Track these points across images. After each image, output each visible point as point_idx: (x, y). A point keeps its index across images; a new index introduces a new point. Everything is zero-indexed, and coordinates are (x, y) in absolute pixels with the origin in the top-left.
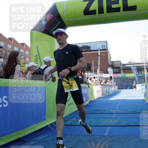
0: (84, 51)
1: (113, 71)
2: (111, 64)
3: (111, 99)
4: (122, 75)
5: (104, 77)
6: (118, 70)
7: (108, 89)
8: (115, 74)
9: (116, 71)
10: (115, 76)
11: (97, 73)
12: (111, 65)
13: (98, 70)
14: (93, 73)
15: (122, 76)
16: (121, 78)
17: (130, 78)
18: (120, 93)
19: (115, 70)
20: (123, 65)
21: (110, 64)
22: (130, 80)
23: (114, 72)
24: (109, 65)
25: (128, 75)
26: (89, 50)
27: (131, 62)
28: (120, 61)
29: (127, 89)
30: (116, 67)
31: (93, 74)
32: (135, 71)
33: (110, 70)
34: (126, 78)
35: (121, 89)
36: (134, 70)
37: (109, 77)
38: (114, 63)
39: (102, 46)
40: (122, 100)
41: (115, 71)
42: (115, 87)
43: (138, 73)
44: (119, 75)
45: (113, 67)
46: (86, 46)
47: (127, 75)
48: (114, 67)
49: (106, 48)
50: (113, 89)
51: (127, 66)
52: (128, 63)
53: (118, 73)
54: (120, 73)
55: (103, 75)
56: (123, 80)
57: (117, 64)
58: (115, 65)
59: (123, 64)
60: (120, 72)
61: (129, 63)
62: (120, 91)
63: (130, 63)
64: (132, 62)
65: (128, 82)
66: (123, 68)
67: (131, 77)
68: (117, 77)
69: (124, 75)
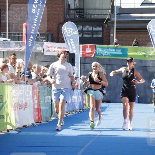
2: (78, 7)
5: (46, 53)
6: (101, 29)
9: (93, 32)
10: (89, 51)
11: (20, 39)
12: (75, 9)
13: (24, 24)
14: (5, 37)
15: (112, 55)
16: (110, 60)
17: (141, 61)
19: (91, 29)
21: (72, 7)
23: (86, 36)
24: (69, 9)
31: (7, 39)
33: (71, 29)
35: (109, 102)
41: (88, 32)
44: (103, 50)
48: (88, 17)
50: (75, 98)
51: (133, 15)
52: (138, 6)
53: (100, 41)
55: (42, 45)
57: (98, 6)
58: (91, 12)
59: (120, 8)
61: (142, 4)
63: (148, 7)
68: (96, 57)
69: (121, 50)
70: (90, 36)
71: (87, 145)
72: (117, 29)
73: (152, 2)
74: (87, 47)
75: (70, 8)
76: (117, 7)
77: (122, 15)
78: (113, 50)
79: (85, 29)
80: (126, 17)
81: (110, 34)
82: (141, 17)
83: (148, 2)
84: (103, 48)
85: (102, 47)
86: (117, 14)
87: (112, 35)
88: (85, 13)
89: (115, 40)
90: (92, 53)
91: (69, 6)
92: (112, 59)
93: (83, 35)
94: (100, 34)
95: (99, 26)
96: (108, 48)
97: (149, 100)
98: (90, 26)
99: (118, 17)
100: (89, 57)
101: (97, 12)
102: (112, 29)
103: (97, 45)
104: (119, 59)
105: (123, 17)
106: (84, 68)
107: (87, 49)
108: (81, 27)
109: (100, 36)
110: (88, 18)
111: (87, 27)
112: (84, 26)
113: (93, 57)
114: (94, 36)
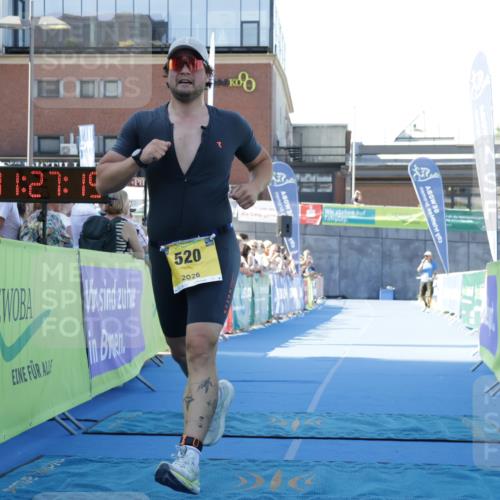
0: (127, 51)
1: (300, 183)
2: (292, 144)
3: (278, 353)
4: (353, 216)
5: (242, 219)
6: (329, 179)
7: (265, 290)
8: (311, 205)
9: (317, 185)
10: (311, 213)
12: (288, 148)
15: (350, 221)
16: (346, 228)
17: (397, 230)
18: (336, 317)
19: (313, 179)
20: (365, 151)
21: (283, 143)
22: (396, 248)
23: (305, 190)
24: (278, 147)
25: (388, 216)
26: (157, 43)
27: (410, 139)
28: (345, 127)
29: (377, 298)
30: (320, 159)
32: (430, 192)
34: (378, 234)
35: (344, 297)
36: (424, 184)
37: (274, 220)
38: (309, 140)
39: (242, 23)
40: (347, 360)
41: (308, 184)
42: (306, 284)
43: (453, 205)
44: (334, 213)
45: (297, 159)
46: (142, 16)
47: (384, 214)
48: (308, 159)
49: (264, 42)
51: (382, 157)
53: (329, 198)
54: (343, 202)
56: (356, 242)
57: (323, 144)
58: (313, 151)
59: (360, 146)
60: (338, 196)
61: (397, 139)
62: (337, 310)
63: (406, 143)
64: (415, 135)
65: (386, 257)
66: (357, 168)
67: (405, 226)
68: (324, 223)
69: (364, 213)
70: (313, 190)
71: (327, 380)
72: (357, 179)
73: (413, 136)
74: (308, 208)
75: (281, 145)
76: (357, 144)
77: (364, 157)
78: (353, 212)
79: (304, 179)
80: (371, 160)
81: (345, 187)
82: (396, 161)
83: (407, 136)
84: (335, 209)
85: (332, 208)
86: (356, 155)
87: (348, 188)
88: (304, 153)
89: (354, 196)
90: (317, 217)
91: (278, 142)
92: (350, 228)
93: (300, 189)
94: (328, 187)
95: (327, 174)
96: (343, 209)
97: (410, 295)
98: (312, 174)
99: (358, 160)
100: (311, 225)
101: (323, 151)
102: (348, 179)
103: (324, 205)
104: (361, 228)
105: (366, 160)
106: (304, 242)
107: (308, 211)
108: (298, 176)
109: (329, 190)
110: (307, 161)
111: (308, 176)
112: (303, 174)
113: (318, 223)
114: (320, 190)
